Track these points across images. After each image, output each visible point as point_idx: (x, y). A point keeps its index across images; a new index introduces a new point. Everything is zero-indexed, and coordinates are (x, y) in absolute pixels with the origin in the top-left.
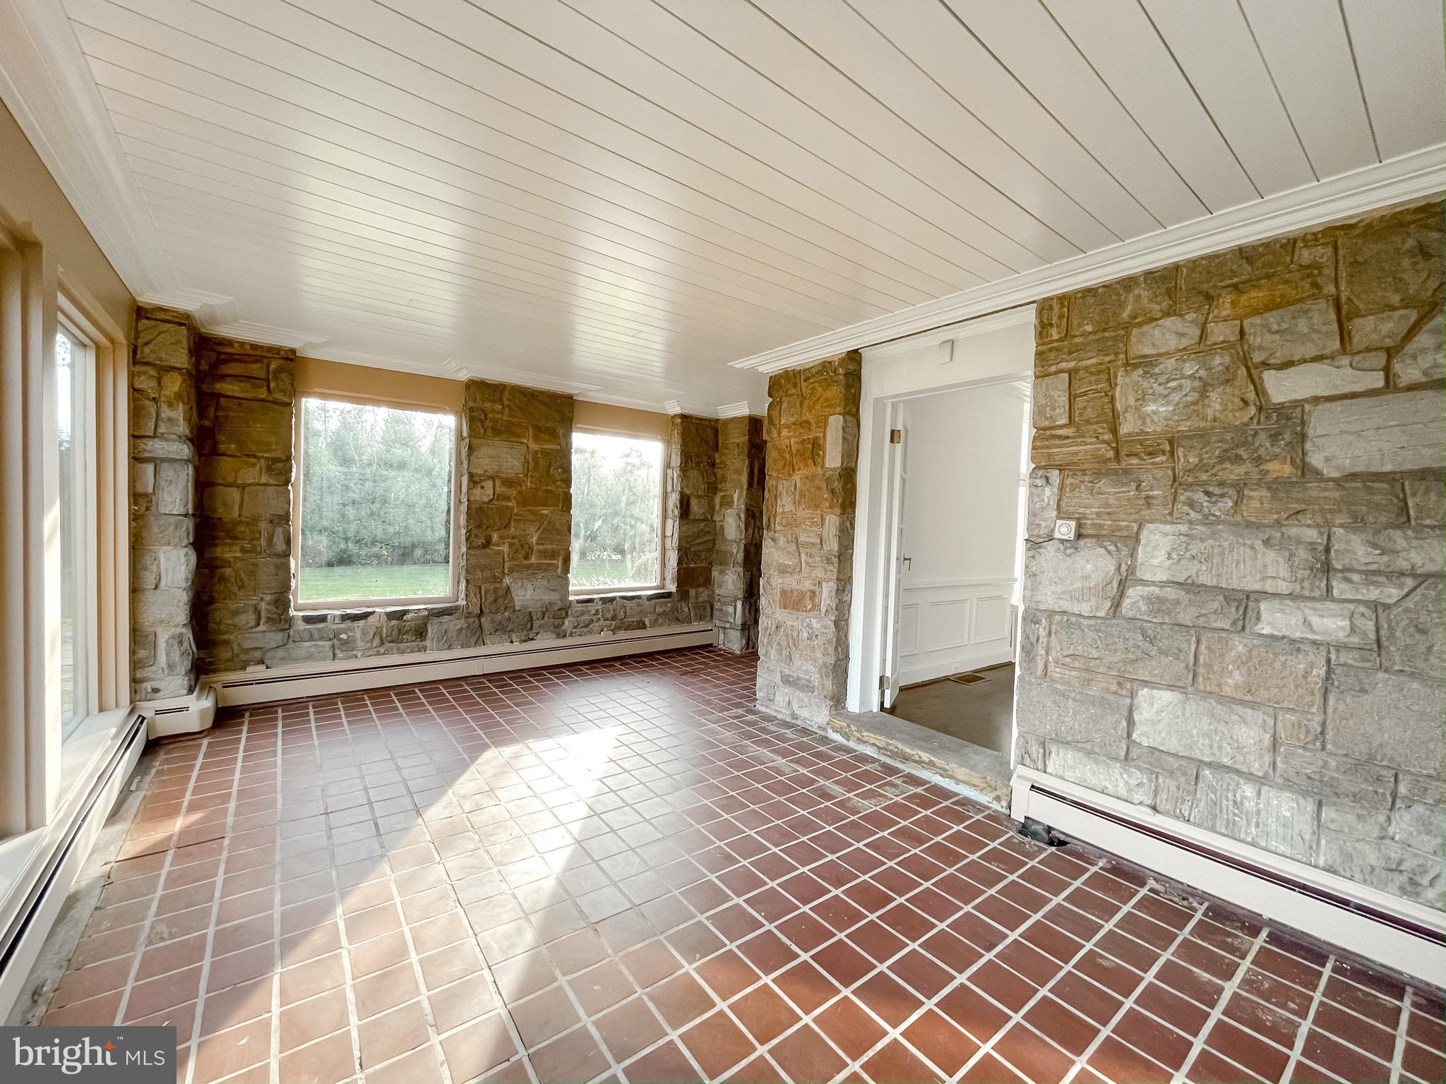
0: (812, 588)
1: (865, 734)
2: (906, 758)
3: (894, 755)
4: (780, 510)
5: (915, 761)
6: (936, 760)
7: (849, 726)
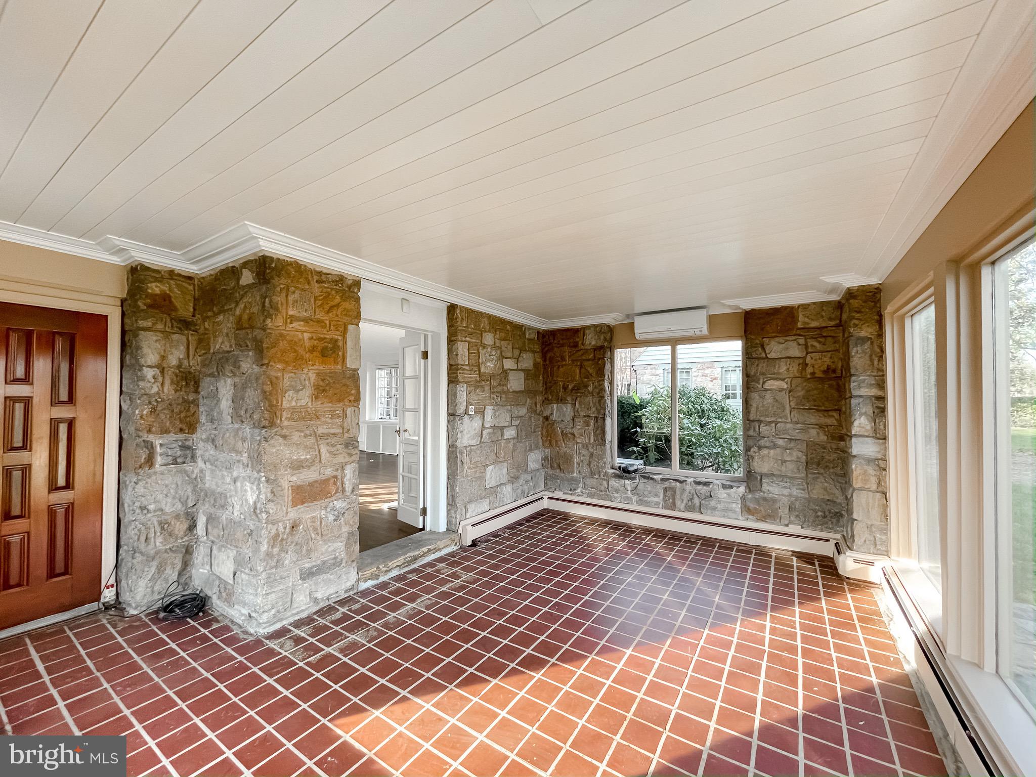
0: (335, 473)
1: (390, 564)
2: (415, 559)
3: (409, 563)
4: (285, 404)
5: (421, 557)
6: (430, 547)
7: (378, 568)
